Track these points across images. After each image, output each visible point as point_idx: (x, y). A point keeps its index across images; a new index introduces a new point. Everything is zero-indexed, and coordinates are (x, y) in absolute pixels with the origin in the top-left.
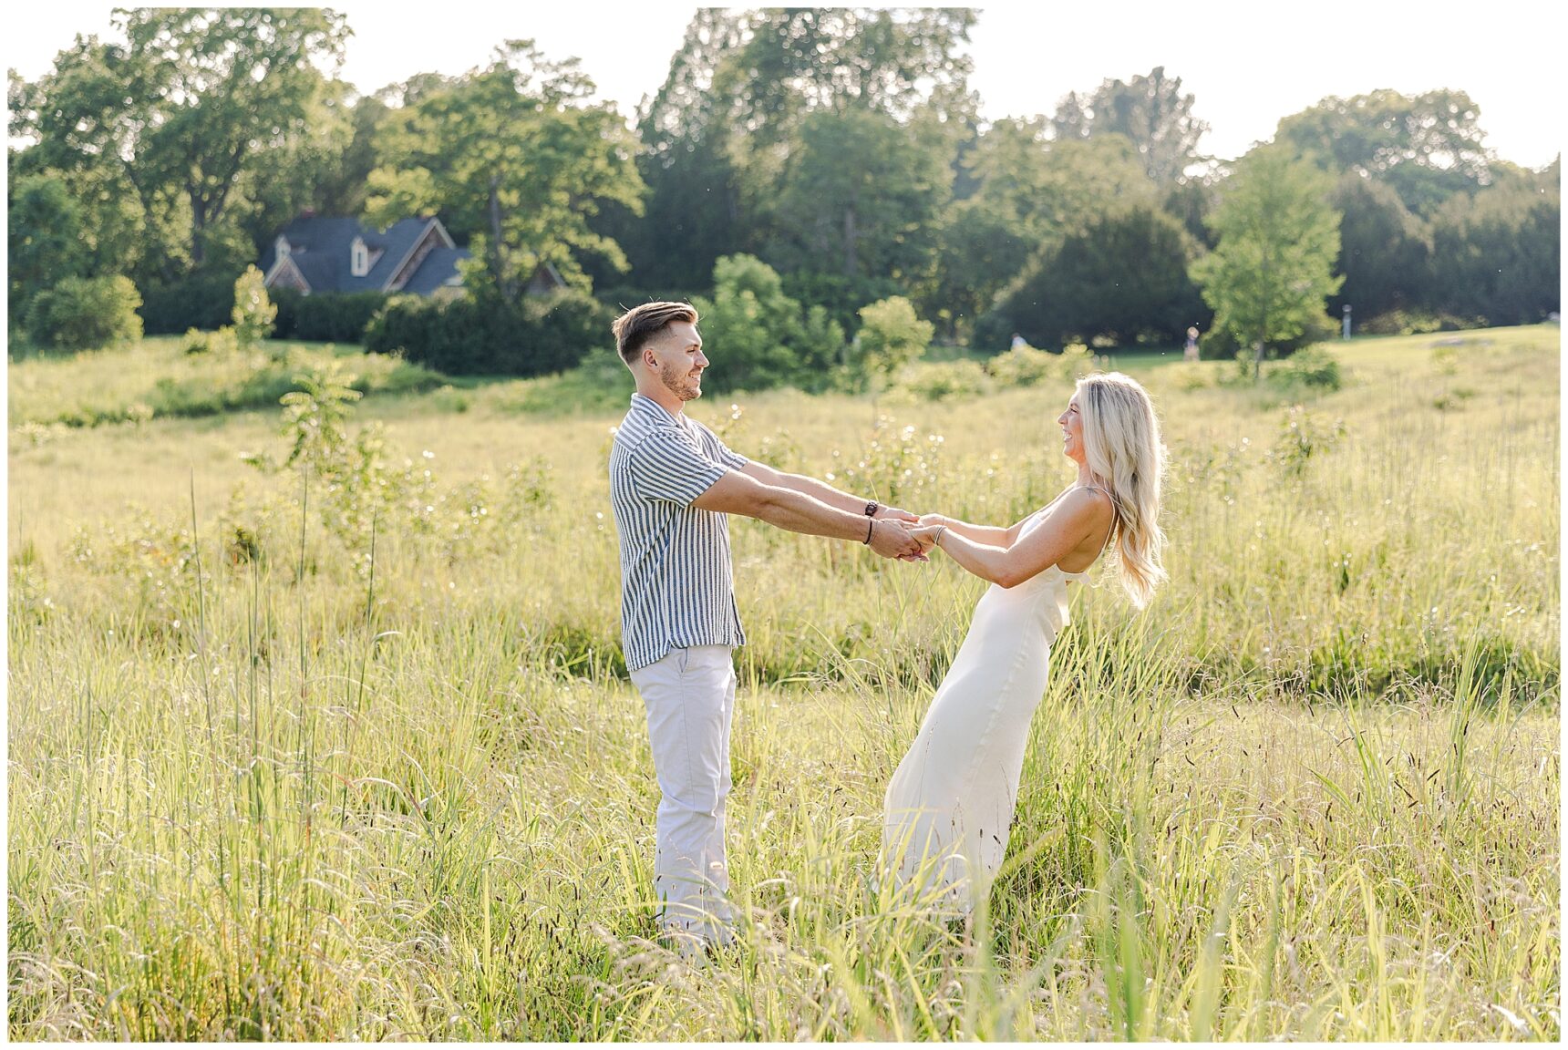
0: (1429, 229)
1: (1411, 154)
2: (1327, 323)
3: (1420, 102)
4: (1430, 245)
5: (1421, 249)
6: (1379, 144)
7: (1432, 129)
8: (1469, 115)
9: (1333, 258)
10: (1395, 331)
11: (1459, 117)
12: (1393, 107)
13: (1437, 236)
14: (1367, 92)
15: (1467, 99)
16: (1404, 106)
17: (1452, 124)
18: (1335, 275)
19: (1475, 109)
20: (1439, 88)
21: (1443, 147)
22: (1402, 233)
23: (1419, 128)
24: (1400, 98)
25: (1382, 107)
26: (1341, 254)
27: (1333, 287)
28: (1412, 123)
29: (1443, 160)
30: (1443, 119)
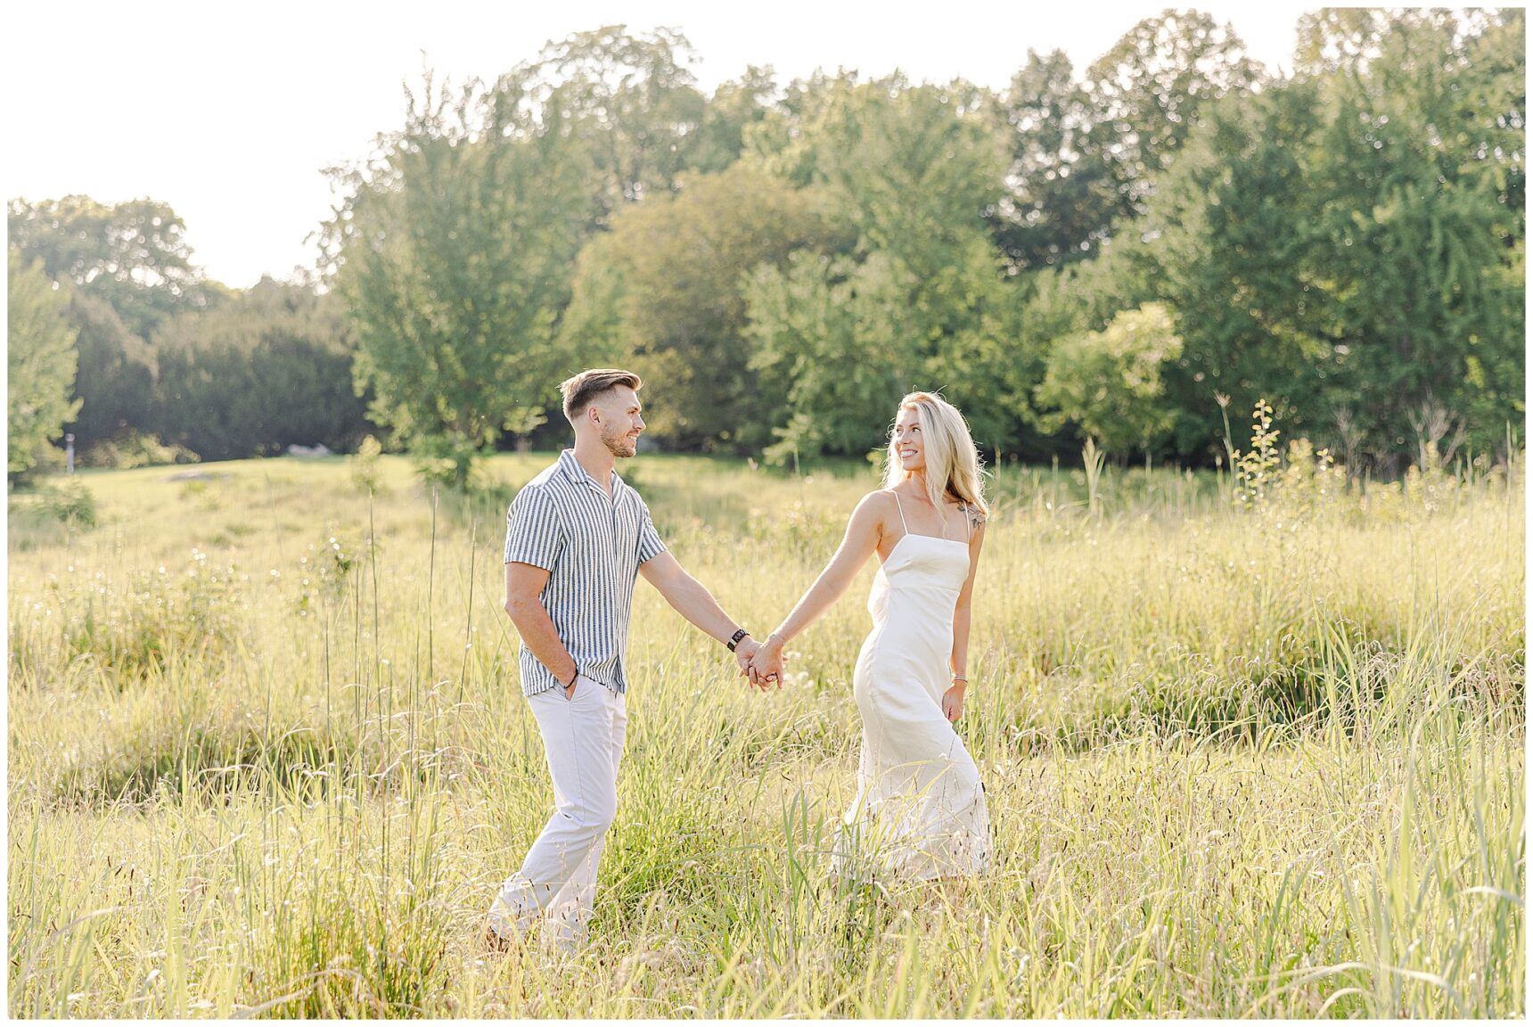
0: (152, 351)
1: (112, 268)
2: (51, 454)
3: (120, 210)
4: (154, 370)
5: (143, 373)
6: (73, 255)
7: (134, 241)
8: (174, 229)
9: (71, 380)
10: (112, 465)
11: (163, 230)
12: (90, 214)
13: (161, 359)
14: (58, 198)
15: (171, 212)
16: (102, 215)
17: (156, 238)
18: (72, 400)
19: (180, 222)
20: (141, 198)
21: (145, 262)
22: (122, 356)
23: (120, 240)
24: (98, 207)
25: (78, 213)
26: (77, 375)
27: (70, 413)
28: (113, 236)
29: (147, 277)
30: (147, 230)
